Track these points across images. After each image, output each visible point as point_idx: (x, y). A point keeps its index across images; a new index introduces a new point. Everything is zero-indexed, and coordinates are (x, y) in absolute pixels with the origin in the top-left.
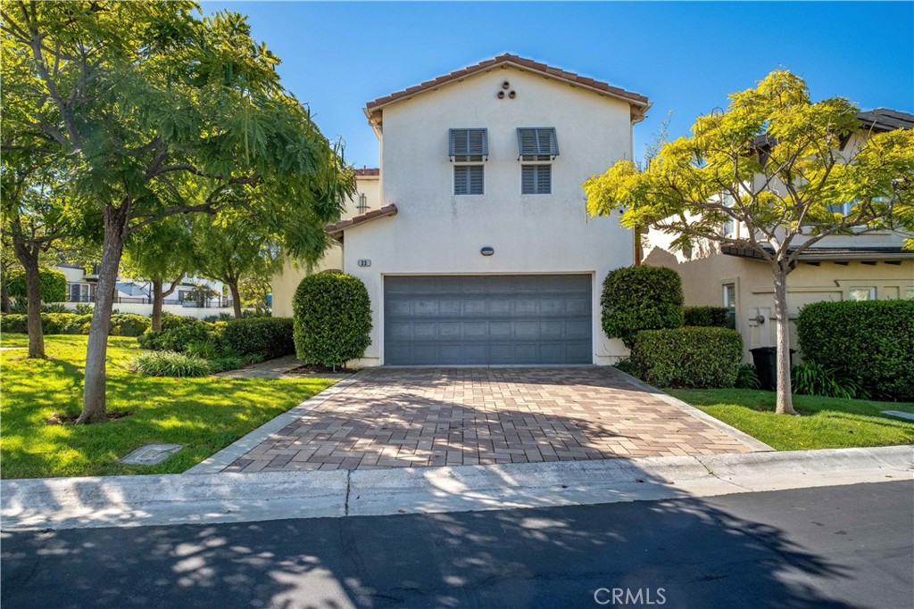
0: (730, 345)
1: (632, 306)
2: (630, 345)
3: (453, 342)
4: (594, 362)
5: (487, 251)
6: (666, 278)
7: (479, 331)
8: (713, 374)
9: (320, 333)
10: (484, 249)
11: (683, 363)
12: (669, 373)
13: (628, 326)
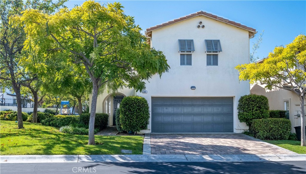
0: (286, 124)
1: (250, 110)
2: (249, 125)
3: (179, 123)
4: (234, 132)
5: (193, 88)
6: (263, 100)
7: (189, 119)
8: (280, 135)
9: (132, 119)
10: (192, 87)
11: (269, 131)
12: (265, 134)
13: (249, 117)
